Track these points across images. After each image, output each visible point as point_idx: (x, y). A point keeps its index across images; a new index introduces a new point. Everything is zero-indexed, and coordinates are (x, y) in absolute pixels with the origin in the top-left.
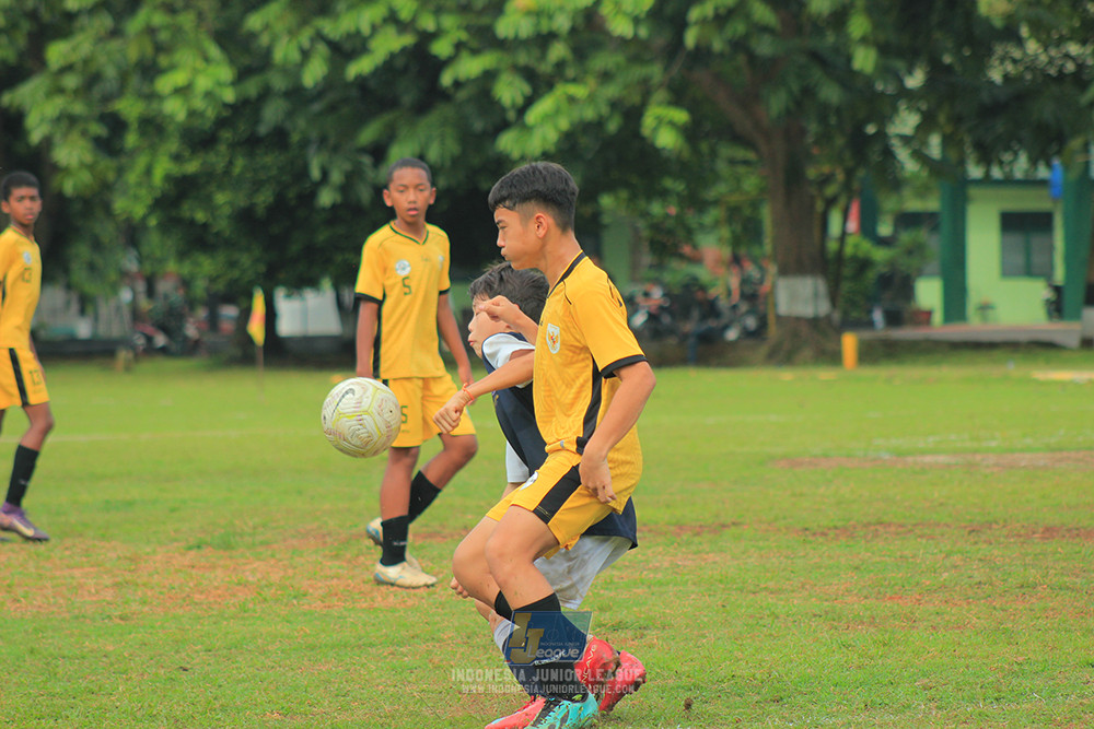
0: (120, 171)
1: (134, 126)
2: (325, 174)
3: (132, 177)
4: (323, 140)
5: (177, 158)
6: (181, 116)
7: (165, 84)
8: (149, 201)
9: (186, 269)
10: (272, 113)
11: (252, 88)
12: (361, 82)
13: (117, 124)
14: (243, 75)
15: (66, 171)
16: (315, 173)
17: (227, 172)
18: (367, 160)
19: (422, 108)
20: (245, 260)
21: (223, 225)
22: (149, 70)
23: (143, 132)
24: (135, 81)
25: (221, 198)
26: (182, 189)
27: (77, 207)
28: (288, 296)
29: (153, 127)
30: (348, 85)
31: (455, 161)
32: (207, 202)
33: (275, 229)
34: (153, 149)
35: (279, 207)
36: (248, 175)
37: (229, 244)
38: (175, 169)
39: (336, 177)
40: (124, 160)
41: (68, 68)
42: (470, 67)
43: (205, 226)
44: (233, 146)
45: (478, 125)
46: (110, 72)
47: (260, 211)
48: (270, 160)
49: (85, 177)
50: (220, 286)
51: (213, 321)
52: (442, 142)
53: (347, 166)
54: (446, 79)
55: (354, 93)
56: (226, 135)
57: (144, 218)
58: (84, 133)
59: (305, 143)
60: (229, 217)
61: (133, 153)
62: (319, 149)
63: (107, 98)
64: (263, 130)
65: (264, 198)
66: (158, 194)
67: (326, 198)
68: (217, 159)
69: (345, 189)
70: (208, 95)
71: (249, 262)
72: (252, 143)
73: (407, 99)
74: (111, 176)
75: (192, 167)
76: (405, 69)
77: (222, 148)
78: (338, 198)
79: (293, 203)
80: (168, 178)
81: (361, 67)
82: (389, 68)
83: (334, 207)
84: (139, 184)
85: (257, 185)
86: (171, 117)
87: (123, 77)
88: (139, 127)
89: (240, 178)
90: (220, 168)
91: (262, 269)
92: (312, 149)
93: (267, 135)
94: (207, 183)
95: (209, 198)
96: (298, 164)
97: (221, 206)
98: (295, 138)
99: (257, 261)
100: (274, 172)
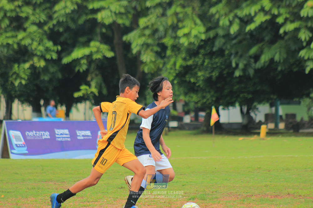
0: (164, 64)
1: (169, 48)
2: (237, 65)
3: (169, 66)
4: (237, 53)
5: (185, 59)
6: (186, 44)
7: (180, 33)
8: (174, 75)
9: (187, 99)
10: (218, 43)
11: (211, 34)
12: (251, 33)
13: (164, 47)
14: (208, 30)
15: (145, 63)
16: (234, 65)
17: (202, 64)
18: (252, 60)
19: (272, 42)
20: (208, 96)
21: (200, 83)
22: (175, 28)
23: (173, 50)
24: (170, 32)
25: (200, 74)
26: (187, 70)
27: (149, 76)
28: (223, 109)
29: (176, 48)
30: (246, 34)
31: (285, 60)
32: (195, 75)
33: (219, 85)
34: (176, 56)
35: (221, 77)
36: (210, 65)
37: (203, 90)
38: (184, 64)
39: (241, 66)
40: (166, 60)
41: (146, 27)
42: (290, 27)
43: (194, 83)
44: (204, 55)
45: (293, 48)
46: (161, 29)
47: (214, 78)
48: (218, 60)
49: (152, 66)
50: (199, 105)
51: (196, 117)
52: (280, 54)
53: (245, 62)
54: (281, 31)
55: (248, 37)
56: (202, 51)
57: (173, 80)
58: (152, 50)
59: (230, 55)
60: (203, 80)
61: (169, 58)
62: (235, 57)
63: (161, 38)
64: (215, 49)
65: (215, 74)
66: (177, 72)
67: (237, 74)
68: (199, 60)
69: (244, 70)
70: (196, 36)
71: (209, 97)
72: (211, 54)
73: (267, 38)
74: (161, 66)
75: (190, 63)
76: (266, 28)
77: (200, 56)
78: (241, 74)
79: (225, 75)
80: (181, 66)
81: (251, 27)
82: (261, 28)
83: (240, 76)
84: (171, 69)
85: (213, 69)
86: (183, 44)
87: (166, 31)
88: (171, 48)
89: (207, 67)
90: (200, 62)
91: (214, 99)
92: (233, 57)
93: (216, 51)
94: (195, 68)
95: (196, 73)
96: (228, 61)
97: (200, 77)
98: (227, 52)
99: (212, 96)
100: (218, 64)
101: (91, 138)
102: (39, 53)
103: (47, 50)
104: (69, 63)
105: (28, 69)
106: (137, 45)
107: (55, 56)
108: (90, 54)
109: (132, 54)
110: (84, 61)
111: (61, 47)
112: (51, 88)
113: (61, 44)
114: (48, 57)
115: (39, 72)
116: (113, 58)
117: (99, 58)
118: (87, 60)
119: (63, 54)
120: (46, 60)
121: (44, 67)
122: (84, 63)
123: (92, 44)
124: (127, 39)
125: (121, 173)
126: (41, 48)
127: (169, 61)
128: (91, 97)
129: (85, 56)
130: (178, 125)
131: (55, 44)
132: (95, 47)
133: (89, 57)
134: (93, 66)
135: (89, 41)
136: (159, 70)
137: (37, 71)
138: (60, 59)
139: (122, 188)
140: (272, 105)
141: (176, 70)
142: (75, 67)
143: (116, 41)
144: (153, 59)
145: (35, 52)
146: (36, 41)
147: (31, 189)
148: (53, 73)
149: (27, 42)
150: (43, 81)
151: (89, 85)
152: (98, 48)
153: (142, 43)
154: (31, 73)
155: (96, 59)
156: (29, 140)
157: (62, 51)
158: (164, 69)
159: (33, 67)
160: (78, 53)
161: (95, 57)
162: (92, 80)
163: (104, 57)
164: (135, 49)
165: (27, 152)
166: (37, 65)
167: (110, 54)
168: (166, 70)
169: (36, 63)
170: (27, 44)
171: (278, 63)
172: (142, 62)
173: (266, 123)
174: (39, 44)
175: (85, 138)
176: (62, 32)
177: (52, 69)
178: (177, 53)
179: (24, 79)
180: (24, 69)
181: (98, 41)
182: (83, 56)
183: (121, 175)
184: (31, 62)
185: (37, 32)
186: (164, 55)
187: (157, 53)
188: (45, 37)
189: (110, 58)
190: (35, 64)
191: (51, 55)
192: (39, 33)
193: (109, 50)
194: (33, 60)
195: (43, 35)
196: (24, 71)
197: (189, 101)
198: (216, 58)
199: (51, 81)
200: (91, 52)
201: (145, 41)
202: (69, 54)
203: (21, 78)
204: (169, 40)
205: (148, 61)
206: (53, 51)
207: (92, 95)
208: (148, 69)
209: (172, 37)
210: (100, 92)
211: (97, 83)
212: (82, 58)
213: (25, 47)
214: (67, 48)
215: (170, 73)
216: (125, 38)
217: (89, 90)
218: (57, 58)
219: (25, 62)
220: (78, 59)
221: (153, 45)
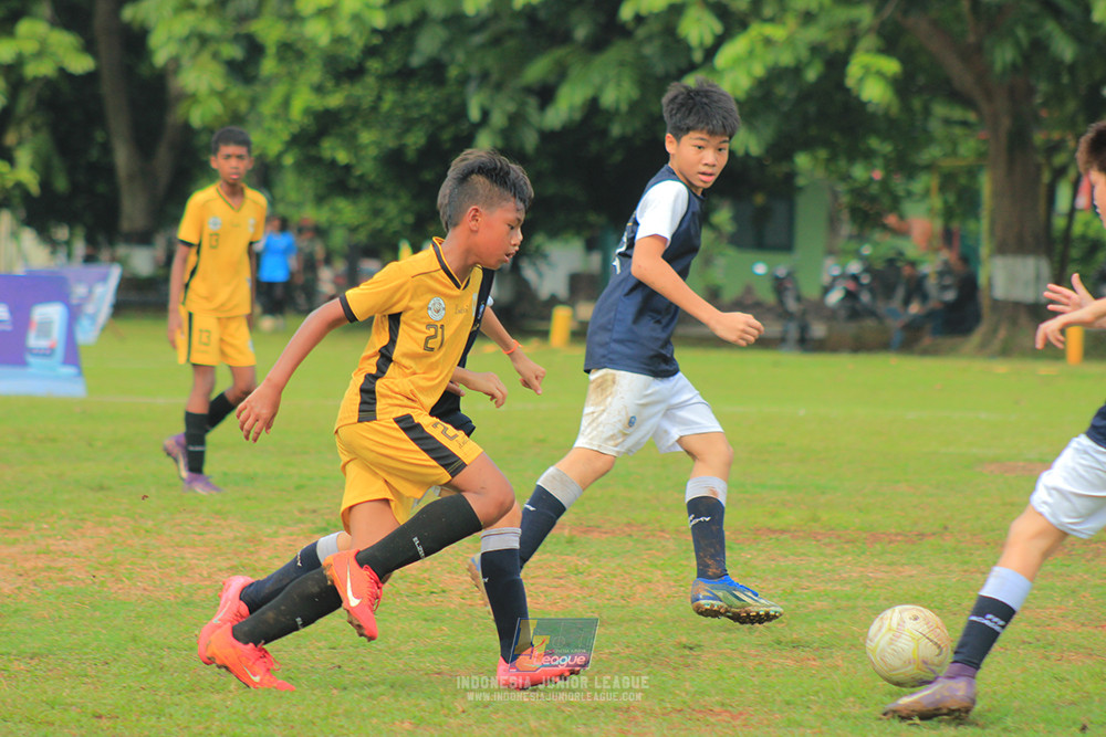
0: (255, 101)
1: (272, 51)
2: (485, 114)
3: (267, 108)
4: (484, 77)
5: (318, 89)
6: (324, 41)
8: (285, 136)
9: (323, 215)
10: (428, 43)
11: (406, 12)
12: (531, 12)
13: (254, 48)
15: (193, 98)
16: (474, 114)
17: (375, 108)
18: (533, 102)
19: (598, 45)
20: (391, 208)
21: (367, 167)
23: (281, 58)
25: (366, 137)
26: (326, 123)
27: (204, 137)
29: (293, 52)
30: (514, 14)
31: (634, 106)
32: (351, 142)
33: (426, 176)
34: (293, 77)
35: (432, 150)
36: (399, 112)
37: (373, 189)
38: (316, 102)
39: (498, 119)
40: (258, 88)
43: (348, 168)
44: (382, 79)
45: (660, 68)
47: (411, 154)
48: (424, 96)
49: (216, 106)
50: (362, 237)
51: (352, 276)
52: (620, 86)
53: (511, 107)
54: (626, 12)
55: (522, 23)
56: (375, 65)
57: (280, 156)
58: (215, 56)
59: (464, 80)
60: (375, 159)
61: (268, 82)
62: (480, 86)
63: (243, 18)
64: (416, 61)
65: (415, 140)
66: (295, 129)
68: (364, 91)
69: (507, 133)
70: (356, 18)
71: (395, 210)
72: (404, 76)
73: (581, 33)
74: (243, 107)
75: (335, 100)
77: (370, 80)
79: (448, 146)
80: (308, 111)
84: (276, 117)
85: (409, 125)
86: (313, 41)
88: (278, 52)
89: (389, 116)
90: (367, 102)
91: (410, 219)
92: (472, 86)
93: (421, 68)
94: (352, 119)
95: (353, 136)
96: (456, 101)
97: (366, 146)
98: (453, 72)
99: (404, 210)
100: (427, 110)
106: (170, 37)
108: (16, 59)
109: (152, 66)
116: (91, 78)
117: (45, 77)
118: (6, 78)
123: (24, 27)
124: (135, 16)
127: (268, 93)
128: (16, 201)
129: (0, 65)
132: (33, 37)
133: (11, 71)
134: (25, 98)
135: (15, 17)
136: (238, 119)
140: (591, 246)
141: (289, 121)
143: (100, 20)
144: (219, 86)
151: (10, 160)
152: (44, 43)
153: (185, 31)
155: (36, 78)
158: (253, 118)
161: (32, 70)
162: (19, 143)
163: (63, 71)
164: (162, 52)
167: (81, 64)
168: (260, 123)
171: (611, 115)
172: (182, 96)
173: (571, 301)
178: (295, 67)
181: (43, 19)
186: (253, 73)
187: (231, 65)
189: (80, 76)
193: (75, 48)
197: (331, 225)
198: (419, 89)
200: (20, 54)
201: (195, 26)
204: (270, 27)
205: (204, 88)
207: (18, 192)
208: (203, 115)
209: (280, 17)
210: (46, 184)
211: (36, 154)
215: (271, 131)
216: (128, 13)
217: (10, 176)
221: (218, 40)
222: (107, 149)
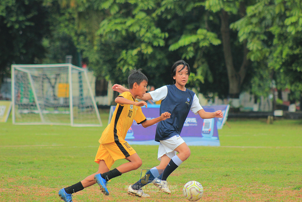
101: (196, 125)
102: (146, 40)
103: (155, 37)
104: (175, 50)
105: (136, 55)
106: (244, 33)
107: (162, 43)
108: (197, 41)
109: (239, 42)
110: (191, 49)
111: (169, 34)
112: (157, 75)
113: (169, 31)
114: (156, 44)
115: (146, 59)
116: (220, 46)
117: (206, 46)
118: (194, 47)
119: (170, 42)
120: (153, 47)
121: (152, 53)
122: (190, 51)
123: (199, 31)
124: (234, 27)
125: (225, 161)
126: (149, 35)
127: (276, 50)
128: (197, 85)
129: (192, 43)
130: (283, 114)
131: (163, 31)
132: (202, 34)
133: (195, 45)
134: (199, 53)
135: (197, 28)
136: (266, 58)
137: (144, 58)
138: (167, 46)
139: (227, 176)
141: (282, 58)
142: (182, 54)
143: (223, 28)
144: (260, 48)
145: (142, 39)
146: (144, 28)
147: (137, 175)
148: (160, 60)
149: (135, 29)
150: (150, 68)
151: (196, 73)
152: (205, 36)
153: (249, 31)
154: (139, 60)
155: (203, 47)
156: (135, 126)
157: (169, 38)
158: (271, 57)
159: (140, 54)
160: (185, 40)
161: (202, 44)
162: (198, 67)
163: (211, 44)
164: (242, 37)
165: (133, 138)
166: (145, 52)
167: (216, 42)
168: (273, 59)
169: (143, 49)
170: (135, 31)
172: (248, 51)
174: (147, 31)
175: (191, 125)
176: (170, 19)
177: (159, 57)
178: (284, 41)
179: (131, 65)
180: (132, 55)
181: (205, 28)
182: (190, 43)
183: (226, 162)
184: (139, 49)
185: (145, 19)
186: (270, 43)
187: (263, 41)
188: (153, 24)
189: (217, 46)
190: (142, 51)
191: (158, 42)
192: (147, 20)
193: (216, 38)
194: (140, 46)
195: (151, 22)
196: (131, 57)
199: (157, 67)
200: (198, 39)
201: (252, 29)
202: (177, 41)
203: (129, 65)
204: (276, 29)
205: (255, 49)
206: (161, 38)
207: (198, 82)
208: (254, 57)
209: (279, 26)
210: (206, 80)
211: (203, 70)
212: (189, 45)
213: (134, 34)
214: (174, 35)
215: (276, 62)
216: (231, 26)
217: (195, 77)
218: (164, 45)
219: (133, 48)
220: (184, 46)
221: (259, 34)
222: (225, 68)
